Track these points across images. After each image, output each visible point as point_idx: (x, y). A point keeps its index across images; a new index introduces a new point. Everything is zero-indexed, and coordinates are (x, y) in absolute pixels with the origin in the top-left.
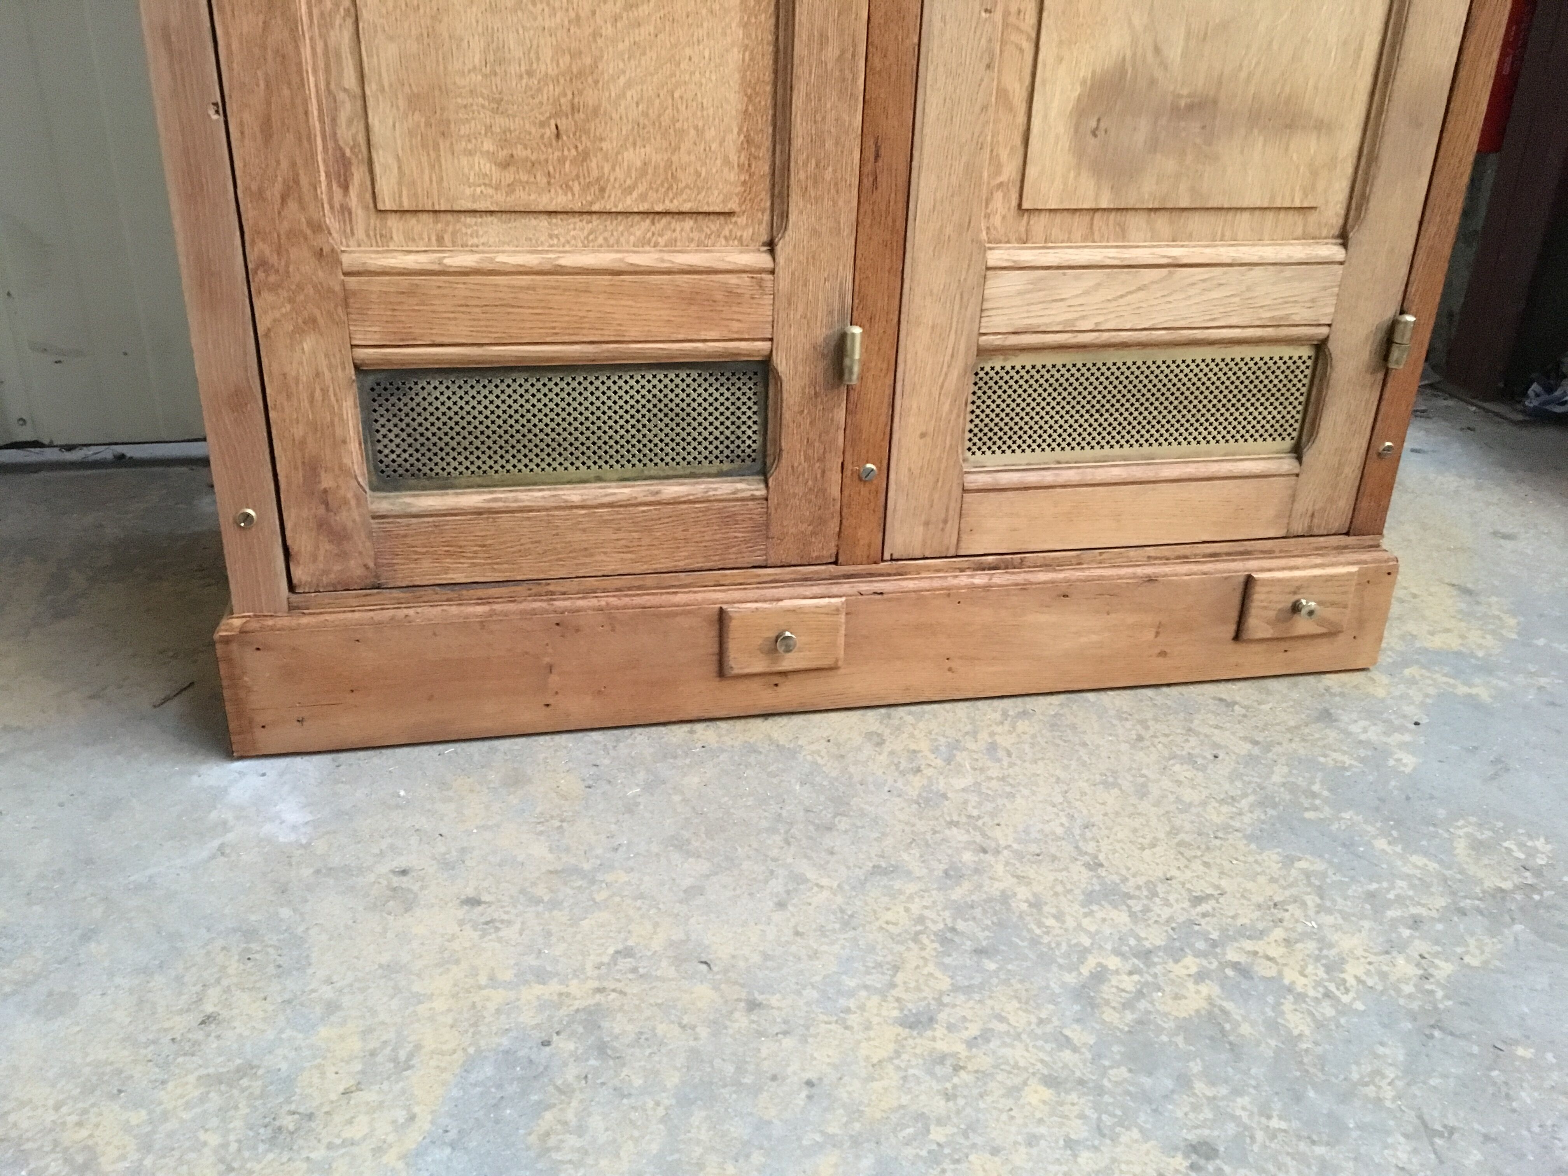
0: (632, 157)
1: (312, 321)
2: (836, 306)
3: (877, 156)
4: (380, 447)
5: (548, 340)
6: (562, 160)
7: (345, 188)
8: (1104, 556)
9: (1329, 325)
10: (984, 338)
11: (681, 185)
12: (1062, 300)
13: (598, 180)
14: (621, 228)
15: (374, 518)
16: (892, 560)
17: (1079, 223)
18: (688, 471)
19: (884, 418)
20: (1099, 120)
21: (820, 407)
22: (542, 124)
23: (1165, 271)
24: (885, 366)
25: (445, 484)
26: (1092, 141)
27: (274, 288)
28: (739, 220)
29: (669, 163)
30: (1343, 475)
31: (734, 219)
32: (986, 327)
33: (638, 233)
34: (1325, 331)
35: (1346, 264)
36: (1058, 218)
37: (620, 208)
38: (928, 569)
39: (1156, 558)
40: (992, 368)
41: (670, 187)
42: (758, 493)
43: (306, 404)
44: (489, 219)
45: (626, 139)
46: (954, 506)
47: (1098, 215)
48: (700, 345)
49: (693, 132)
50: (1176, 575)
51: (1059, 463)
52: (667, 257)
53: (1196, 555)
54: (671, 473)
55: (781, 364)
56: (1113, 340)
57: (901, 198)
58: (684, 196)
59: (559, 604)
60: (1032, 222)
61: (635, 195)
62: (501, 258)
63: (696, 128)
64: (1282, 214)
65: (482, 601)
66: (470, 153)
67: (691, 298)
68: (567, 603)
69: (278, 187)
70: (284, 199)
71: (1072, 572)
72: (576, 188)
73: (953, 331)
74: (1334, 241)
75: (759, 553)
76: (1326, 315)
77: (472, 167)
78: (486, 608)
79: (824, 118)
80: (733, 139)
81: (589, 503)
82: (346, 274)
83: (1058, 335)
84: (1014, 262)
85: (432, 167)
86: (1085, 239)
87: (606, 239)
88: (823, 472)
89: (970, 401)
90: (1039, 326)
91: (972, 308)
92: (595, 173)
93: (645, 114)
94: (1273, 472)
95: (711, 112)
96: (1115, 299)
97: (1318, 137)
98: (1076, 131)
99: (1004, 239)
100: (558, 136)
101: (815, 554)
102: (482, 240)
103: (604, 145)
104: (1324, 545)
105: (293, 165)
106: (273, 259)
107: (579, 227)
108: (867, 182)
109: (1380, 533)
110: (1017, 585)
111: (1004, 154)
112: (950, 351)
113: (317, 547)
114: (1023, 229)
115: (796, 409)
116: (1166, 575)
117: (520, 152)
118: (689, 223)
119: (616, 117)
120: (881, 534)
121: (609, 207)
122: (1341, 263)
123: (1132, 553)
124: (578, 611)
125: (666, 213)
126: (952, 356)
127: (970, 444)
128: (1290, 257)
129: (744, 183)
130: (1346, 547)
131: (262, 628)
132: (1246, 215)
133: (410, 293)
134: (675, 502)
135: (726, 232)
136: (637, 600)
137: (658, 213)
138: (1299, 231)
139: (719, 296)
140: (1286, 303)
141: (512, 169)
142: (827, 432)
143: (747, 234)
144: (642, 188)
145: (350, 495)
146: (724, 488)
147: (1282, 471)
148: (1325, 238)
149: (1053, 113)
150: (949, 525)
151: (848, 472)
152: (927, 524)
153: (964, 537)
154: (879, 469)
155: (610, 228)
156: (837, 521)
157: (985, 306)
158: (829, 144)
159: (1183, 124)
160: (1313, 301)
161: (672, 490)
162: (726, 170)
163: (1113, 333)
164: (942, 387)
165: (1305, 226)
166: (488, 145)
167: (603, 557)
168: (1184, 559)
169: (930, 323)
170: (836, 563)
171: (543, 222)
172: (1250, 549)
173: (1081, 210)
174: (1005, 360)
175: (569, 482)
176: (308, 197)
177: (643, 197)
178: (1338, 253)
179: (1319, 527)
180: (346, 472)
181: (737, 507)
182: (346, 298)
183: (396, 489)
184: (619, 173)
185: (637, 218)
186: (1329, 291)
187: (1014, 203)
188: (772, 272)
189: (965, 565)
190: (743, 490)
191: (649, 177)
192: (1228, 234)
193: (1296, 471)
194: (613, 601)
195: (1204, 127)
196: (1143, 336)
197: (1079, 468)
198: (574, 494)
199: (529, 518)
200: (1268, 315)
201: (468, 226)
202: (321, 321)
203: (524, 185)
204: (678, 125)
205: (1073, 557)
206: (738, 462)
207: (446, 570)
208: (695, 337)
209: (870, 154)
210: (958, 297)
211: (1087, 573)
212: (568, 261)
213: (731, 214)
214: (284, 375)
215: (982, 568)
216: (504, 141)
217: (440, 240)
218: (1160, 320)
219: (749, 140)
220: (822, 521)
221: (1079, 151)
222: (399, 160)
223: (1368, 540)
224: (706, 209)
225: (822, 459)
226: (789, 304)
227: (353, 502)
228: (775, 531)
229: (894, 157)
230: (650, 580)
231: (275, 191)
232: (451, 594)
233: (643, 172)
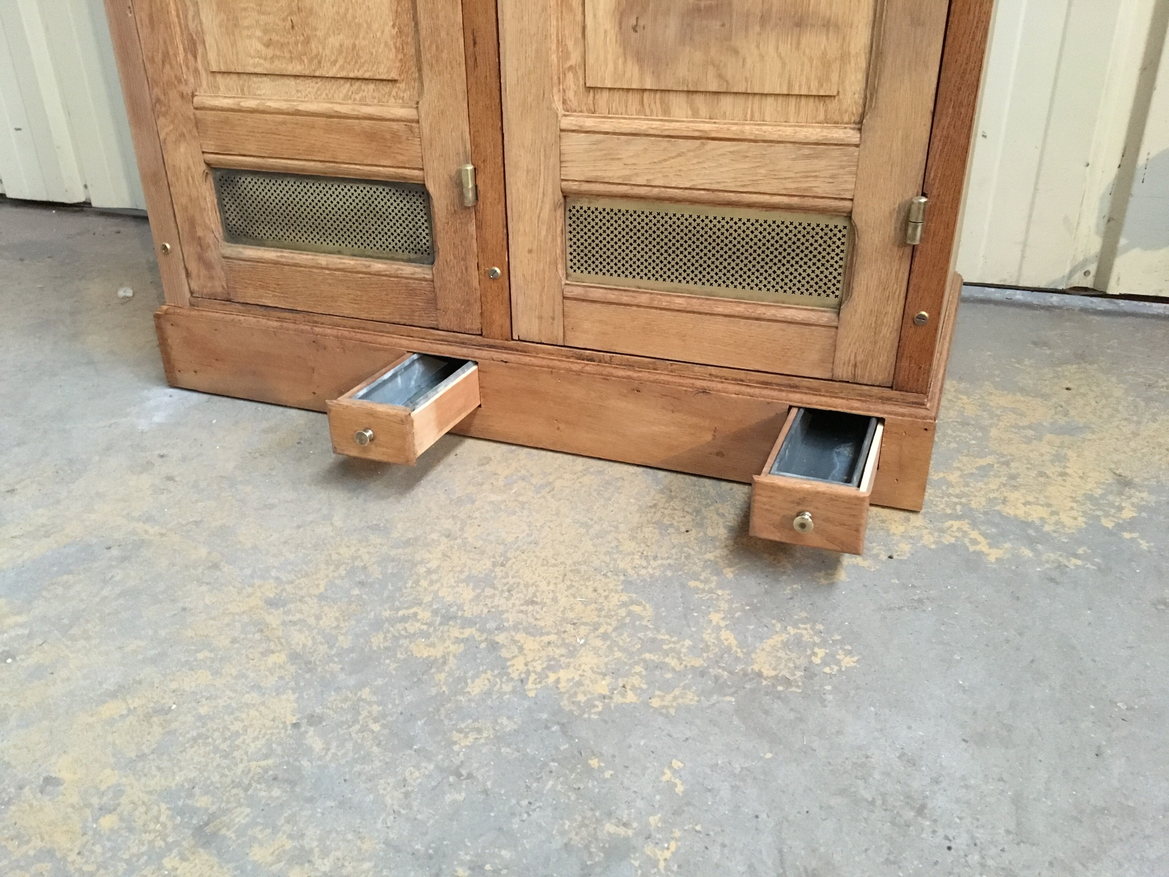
0: (334, 41)
1: (182, 135)
2: (461, 150)
3: (475, 43)
4: (227, 215)
5: (297, 157)
6: (296, 43)
7: (195, 57)
8: (674, 367)
9: (852, 200)
10: (564, 183)
11: (363, 60)
12: (619, 159)
13: (317, 55)
14: (334, 88)
15: (225, 257)
16: (519, 340)
17: (633, 99)
18: (390, 256)
19: (502, 235)
20: (637, 19)
21: (459, 221)
22: (284, 20)
23: (698, 142)
24: (497, 196)
25: (260, 243)
26: (634, 35)
27: (165, 115)
28: (401, 86)
29: (354, 46)
30: (881, 335)
31: (398, 85)
32: (565, 175)
33: (344, 92)
34: (848, 204)
35: (862, 147)
36: (617, 95)
37: (330, 74)
38: (543, 351)
39: (717, 377)
40: (581, 208)
41: (356, 62)
42: (427, 277)
43: (185, 184)
44: (265, 79)
45: (329, 29)
46: (559, 309)
47: (646, 95)
48: (381, 169)
49: (365, 25)
50: (727, 393)
51: (639, 288)
52: (357, 107)
53: (750, 381)
54: (381, 255)
55: (431, 188)
56: (662, 195)
57: (494, 73)
58: (365, 68)
59: (317, 330)
60: (597, 97)
61: (338, 66)
62: (269, 104)
63: (367, 22)
64: (803, 101)
65: (280, 319)
66: (249, 37)
67: (371, 136)
68: (321, 330)
69: (160, 55)
70: (163, 62)
71: (647, 374)
72: (306, 61)
73: (542, 176)
74: (852, 126)
75: (432, 318)
76: (847, 190)
77: (252, 46)
78: (279, 324)
79: (437, 16)
80: (389, 31)
81: (330, 266)
82: (196, 109)
83: (620, 186)
84: (581, 127)
85: (232, 46)
86: (638, 113)
87: (327, 95)
88: (466, 269)
89: (568, 230)
90: (604, 178)
91: (554, 160)
92: (314, 52)
93: (338, 13)
94: (812, 322)
95: (374, 11)
96: (660, 162)
97: (827, 34)
98: (620, 28)
99: (578, 109)
100: (293, 27)
101: (468, 327)
102: (263, 92)
103: (318, 33)
104: (868, 393)
105: (165, 42)
106: (162, 97)
107: (310, 87)
108: (471, 63)
109: (925, 393)
110: (602, 375)
111: (570, 44)
112: (541, 190)
113: (199, 271)
114: (591, 102)
115: (444, 220)
116: (719, 391)
117: (275, 37)
118: (372, 86)
119: (321, 14)
120: (508, 320)
121: (325, 74)
122: (857, 146)
123: (697, 368)
124: (326, 336)
125: (357, 79)
126: (544, 194)
127: (572, 264)
128: (806, 137)
129: (401, 60)
130: (889, 399)
131: (174, 313)
132: (770, 100)
133: (225, 122)
134: (378, 274)
135: (394, 93)
136: (359, 336)
137: (352, 79)
138: (821, 117)
139: (388, 136)
140: (808, 177)
141: (271, 48)
142: (466, 240)
143: (406, 95)
144: (341, 62)
145: (211, 242)
146: (408, 269)
147: (821, 322)
148: (847, 123)
149: (601, 13)
150: (556, 322)
151: (482, 271)
152: (540, 318)
153: (568, 333)
154: (502, 271)
155: (328, 87)
156: (479, 304)
157: (562, 159)
158: (443, 34)
159: (705, 22)
160: (833, 177)
161: (378, 266)
162: (387, 50)
163: (663, 189)
164: (539, 217)
165: (826, 111)
166: (259, 33)
167: (342, 304)
168: (739, 382)
169: (525, 168)
170: (481, 335)
171: (292, 82)
172: (798, 384)
173: (633, 89)
174: (590, 202)
175: (324, 252)
176: (174, 62)
177: (342, 68)
178: (853, 136)
179: (863, 377)
180: (207, 227)
181: (415, 284)
182: (197, 123)
183: (237, 242)
184: (327, 52)
185: (342, 81)
186: (847, 169)
187: (582, 82)
188: (418, 122)
189: (570, 354)
190: (418, 273)
191: (344, 54)
192: (757, 115)
193: (835, 324)
194: (346, 333)
195: (723, 25)
196: (687, 194)
197: (651, 293)
198: (323, 260)
199: (300, 272)
200: (793, 186)
201: (255, 83)
202: (187, 135)
203: (278, 57)
204: (357, 20)
205: (650, 363)
206: (419, 254)
207: (261, 297)
208: (378, 163)
209: (470, 41)
210: (542, 150)
211: (657, 377)
212: (302, 107)
213: (394, 81)
214: (174, 166)
215: (581, 358)
216: (265, 31)
217: (242, 90)
218: (698, 182)
219: (400, 31)
220: (469, 303)
221: (624, 44)
222: (217, 42)
223: (911, 397)
224: (377, 77)
225: (464, 259)
226: (431, 145)
227: (213, 246)
228: (440, 305)
229: (486, 44)
230: (370, 325)
231: (159, 58)
232: (265, 313)
233: (340, 52)
